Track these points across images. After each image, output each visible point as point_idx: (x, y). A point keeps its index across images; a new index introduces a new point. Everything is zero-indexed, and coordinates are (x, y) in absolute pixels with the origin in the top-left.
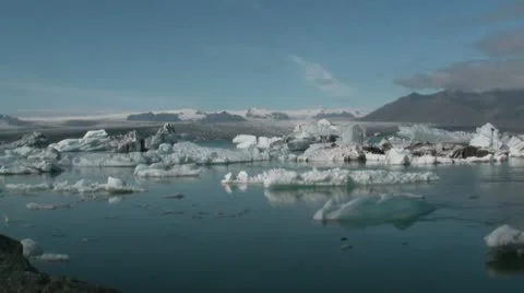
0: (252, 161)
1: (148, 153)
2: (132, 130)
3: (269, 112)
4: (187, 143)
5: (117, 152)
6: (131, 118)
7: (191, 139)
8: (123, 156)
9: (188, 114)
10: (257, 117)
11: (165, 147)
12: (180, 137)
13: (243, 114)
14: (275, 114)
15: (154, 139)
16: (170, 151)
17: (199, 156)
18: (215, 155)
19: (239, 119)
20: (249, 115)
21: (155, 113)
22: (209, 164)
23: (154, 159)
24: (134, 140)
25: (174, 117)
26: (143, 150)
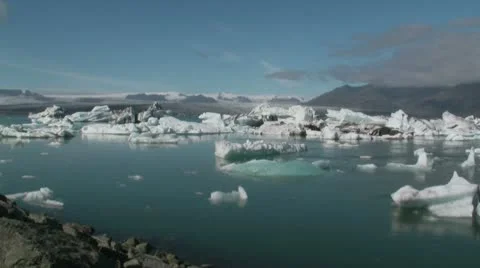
0: (219, 133)
1: (139, 125)
2: (129, 106)
3: (235, 96)
4: (171, 118)
5: (116, 123)
6: (129, 97)
7: (174, 115)
8: (120, 126)
9: (173, 95)
10: (226, 99)
11: (153, 120)
12: (165, 113)
13: (215, 96)
14: (240, 98)
15: (145, 114)
16: (157, 124)
17: (179, 127)
18: (191, 128)
19: (212, 100)
20: (220, 98)
21: (147, 94)
22: (186, 134)
23: (144, 129)
24: (130, 114)
25: (162, 98)
26: (137, 122)
